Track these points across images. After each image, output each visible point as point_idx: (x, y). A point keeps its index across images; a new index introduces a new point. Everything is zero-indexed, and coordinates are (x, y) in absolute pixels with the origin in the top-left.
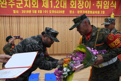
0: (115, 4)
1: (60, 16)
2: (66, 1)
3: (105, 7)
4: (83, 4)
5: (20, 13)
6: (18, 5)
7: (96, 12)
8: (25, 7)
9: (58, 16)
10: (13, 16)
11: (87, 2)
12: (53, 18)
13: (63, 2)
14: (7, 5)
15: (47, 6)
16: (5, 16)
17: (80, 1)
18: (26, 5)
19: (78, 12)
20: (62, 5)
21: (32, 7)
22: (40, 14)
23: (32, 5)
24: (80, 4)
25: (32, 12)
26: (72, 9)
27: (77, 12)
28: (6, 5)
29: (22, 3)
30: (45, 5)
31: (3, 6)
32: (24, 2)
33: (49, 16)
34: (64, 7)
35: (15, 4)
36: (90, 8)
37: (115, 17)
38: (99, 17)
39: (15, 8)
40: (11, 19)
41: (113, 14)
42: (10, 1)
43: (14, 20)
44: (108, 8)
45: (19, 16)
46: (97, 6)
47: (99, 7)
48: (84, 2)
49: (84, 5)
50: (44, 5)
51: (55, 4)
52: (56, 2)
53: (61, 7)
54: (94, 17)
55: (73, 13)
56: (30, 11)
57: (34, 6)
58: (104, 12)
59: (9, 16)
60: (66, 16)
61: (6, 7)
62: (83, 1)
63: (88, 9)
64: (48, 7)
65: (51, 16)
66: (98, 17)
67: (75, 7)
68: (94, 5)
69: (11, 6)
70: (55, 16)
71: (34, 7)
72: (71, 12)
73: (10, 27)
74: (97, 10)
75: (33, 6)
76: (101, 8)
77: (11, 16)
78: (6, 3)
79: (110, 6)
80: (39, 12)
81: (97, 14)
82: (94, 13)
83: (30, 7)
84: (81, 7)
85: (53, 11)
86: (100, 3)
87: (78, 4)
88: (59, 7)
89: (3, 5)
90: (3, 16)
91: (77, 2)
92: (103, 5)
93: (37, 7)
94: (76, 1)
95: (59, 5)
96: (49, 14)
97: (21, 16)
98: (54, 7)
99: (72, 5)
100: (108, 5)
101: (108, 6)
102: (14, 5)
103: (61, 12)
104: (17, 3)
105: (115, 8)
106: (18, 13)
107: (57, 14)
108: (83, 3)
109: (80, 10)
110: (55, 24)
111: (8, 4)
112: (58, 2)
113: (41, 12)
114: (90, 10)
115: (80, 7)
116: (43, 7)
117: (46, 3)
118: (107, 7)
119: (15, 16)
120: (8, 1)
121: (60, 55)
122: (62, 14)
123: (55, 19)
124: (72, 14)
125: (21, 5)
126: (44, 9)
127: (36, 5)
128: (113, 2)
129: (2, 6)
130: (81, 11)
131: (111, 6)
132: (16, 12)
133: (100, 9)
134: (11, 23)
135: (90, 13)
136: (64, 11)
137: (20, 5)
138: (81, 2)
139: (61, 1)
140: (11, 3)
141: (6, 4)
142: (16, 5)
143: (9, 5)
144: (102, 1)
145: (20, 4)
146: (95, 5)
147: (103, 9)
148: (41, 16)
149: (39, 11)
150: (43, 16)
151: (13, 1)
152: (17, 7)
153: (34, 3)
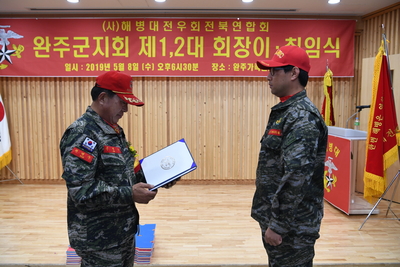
0: (338, 47)
1: (188, 79)
2: (202, 38)
3: (310, 54)
4: (248, 47)
5: (82, 70)
6: (78, 49)
8: (94, 54)
9: (182, 79)
10: (65, 79)
11: (259, 41)
12: (168, 84)
13: (193, 42)
14: (51, 52)
15: (151, 53)
16: (46, 79)
17: (239, 39)
18: (98, 49)
19: (236, 67)
20: (193, 50)
21: (114, 55)
22: (133, 72)
23: (112, 51)
24: (239, 47)
25: (112, 67)
26: (219, 60)
27: (232, 67)
28: (48, 51)
29: (87, 46)
30: (147, 51)
31: (40, 54)
32: (93, 44)
33: (158, 79)
34: (196, 54)
35: (70, 47)
36: (267, 56)
37: (335, 79)
39: (69, 57)
40: (60, 86)
41: (329, 73)
42: (58, 41)
43: (68, 88)
44: (318, 56)
45: (80, 79)
48: (252, 40)
50: (143, 49)
51: (172, 47)
52: (176, 42)
53: (189, 53)
55: (222, 69)
56: (109, 65)
57: (118, 51)
59: (55, 79)
60: (202, 79)
61: (48, 56)
62: (248, 38)
64: (154, 56)
65: (162, 79)
67: (227, 55)
69: (59, 52)
70: (173, 79)
71: (118, 54)
72: (215, 67)
73: (56, 106)
75: (115, 52)
77: (60, 79)
78: (48, 45)
79: (322, 50)
80: (130, 68)
83: (107, 56)
84: (244, 53)
85: (167, 64)
86: (296, 43)
87: (235, 47)
88: (182, 55)
89: (42, 52)
90: (41, 79)
91: (233, 42)
93: (126, 55)
94: (228, 38)
95: (185, 48)
96: (156, 71)
97: (84, 79)
98: (171, 53)
99: (219, 50)
100: (318, 48)
101: (318, 52)
102: (68, 50)
103: (188, 67)
104: (75, 47)
105: (338, 56)
106: (77, 70)
107: (178, 72)
108: (248, 43)
109: (240, 61)
110: (173, 99)
111: (52, 48)
112: (180, 41)
113: (136, 69)
115: (240, 53)
116: (140, 54)
117: (149, 45)
118: (315, 54)
119: (70, 79)
120: (52, 42)
121: (188, 184)
122: (192, 72)
123: (175, 86)
124: (219, 72)
125: (86, 51)
126: (144, 59)
127: (123, 51)
128: (329, 39)
129: (37, 55)
130: (243, 65)
131: (326, 52)
132: (72, 67)
134: (59, 97)
136: (196, 66)
137: (81, 51)
138: (244, 42)
139: (189, 39)
140: (61, 46)
141: (47, 49)
142: (72, 50)
143: (55, 50)
144: (299, 39)
145: (81, 47)
148: (138, 79)
149: (130, 65)
150: (143, 79)
151: (65, 41)
152: (76, 55)
153: (118, 45)
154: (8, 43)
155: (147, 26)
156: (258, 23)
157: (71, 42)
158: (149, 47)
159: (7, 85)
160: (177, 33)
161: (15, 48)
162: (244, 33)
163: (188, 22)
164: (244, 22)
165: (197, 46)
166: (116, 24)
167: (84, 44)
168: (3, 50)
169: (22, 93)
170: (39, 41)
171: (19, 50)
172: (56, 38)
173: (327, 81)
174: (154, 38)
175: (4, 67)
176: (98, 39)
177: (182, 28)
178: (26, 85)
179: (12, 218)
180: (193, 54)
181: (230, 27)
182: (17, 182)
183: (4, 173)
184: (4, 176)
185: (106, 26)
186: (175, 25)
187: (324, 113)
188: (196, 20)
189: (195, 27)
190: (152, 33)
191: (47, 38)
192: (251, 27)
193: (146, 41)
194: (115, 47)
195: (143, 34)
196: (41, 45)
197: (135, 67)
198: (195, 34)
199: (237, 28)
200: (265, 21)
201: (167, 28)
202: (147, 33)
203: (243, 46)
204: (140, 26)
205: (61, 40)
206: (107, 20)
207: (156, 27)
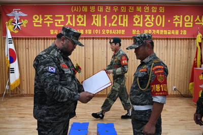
2: (127, 16)
3: (187, 25)
4: (152, 21)
6: (58, 22)
7: (173, 33)
8: (67, 25)
10: (50, 39)
11: (159, 17)
12: (107, 41)
13: (122, 18)
14: (43, 23)
15: (99, 24)
16: (39, 39)
17: (148, 16)
18: (69, 21)
19: (146, 32)
20: (122, 22)
21: (78, 25)
22: (88, 35)
23: (77, 23)
26: (137, 28)
27: (143, 32)
28: (41, 23)
29: (63, 20)
30: (96, 23)
32: (66, 19)
33: (101, 38)
34: (124, 25)
35: (53, 21)
36: (163, 26)
38: (178, 39)
39: (52, 26)
40: (47, 42)
41: (200, 35)
42: (47, 17)
44: (191, 26)
46: (174, 22)
47: (178, 24)
48: (155, 17)
49: (154, 22)
50: (94, 22)
51: (110, 21)
52: (113, 18)
53: (120, 24)
54: (170, 39)
55: (138, 33)
57: (80, 23)
58: (185, 32)
59: (44, 39)
60: (126, 39)
61: (41, 26)
62: (153, 16)
63: (160, 28)
64: (100, 26)
65: (104, 39)
66: (175, 39)
67: (141, 25)
68: (169, 21)
69: (47, 23)
71: (80, 25)
72: (134, 32)
74: (175, 29)
75: (78, 23)
76: (181, 26)
77: (47, 39)
78: (41, 19)
79: (194, 22)
80: (86, 33)
81: (175, 35)
82: (169, 33)
83: (74, 25)
84: (150, 24)
85: (107, 30)
86: (179, 18)
87: (145, 21)
88: (116, 25)
89: (37, 23)
90: (36, 39)
91: (144, 18)
92: (184, 22)
93: (85, 25)
94: (142, 16)
95: (117, 22)
96: (101, 34)
98: (110, 24)
99: (137, 22)
100: (192, 21)
101: (192, 24)
102: (52, 22)
103: (119, 32)
104: (56, 20)
106: (57, 33)
107: (113, 35)
108: (153, 18)
109: (148, 28)
111: (43, 21)
112: (115, 17)
113: (90, 33)
114: (164, 29)
115: (148, 24)
116: (92, 24)
117: (97, 19)
118: (190, 25)
119: (52, 39)
120: (43, 18)
122: (121, 35)
125: (62, 23)
126: (95, 27)
127: (82, 23)
128: (198, 16)
129: (35, 25)
130: (150, 30)
131: (196, 23)
132: (54, 32)
133: (178, 28)
135: (163, 33)
136: (123, 31)
137: (59, 23)
138: (150, 18)
139: (120, 16)
140: (48, 20)
141: (40, 22)
142: (55, 22)
143: (45, 22)
144: (181, 16)
145: (59, 21)
146: (172, 21)
147: (183, 28)
148: (90, 38)
149: (86, 31)
150: (93, 38)
151: (50, 17)
152: (56, 25)
153: (80, 19)
154: (19, 19)
155: (96, 9)
156: (158, 7)
157: (54, 18)
158: (97, 21)
159: (18, 42)
160: (113, 13)
161: (23, 21)
162: (150, 13)
163: (119, 7)
164: (150, 7)
165: (124, 20)
166: (79, 8)
167: (61, 19)
168: (16, 22)
169: (26, 46)
170: (36, 17)
171: (25, 22)
172: (45, 16)
173: (199, 39)
174: (100, 15)
175: (16, 32)
176: (69, 16)
177: (116, 10)
178: (28, 42)
179: (24, 117)
180: (122, 24)
181: (143, 9)
182: (22, 96)
183: (15, 90)
184: (15, 92)
185: (74, 9)
186: (112, 8)
187: (196, 57)
188: (124, 6)
189: (123, 9)
190: (99, 13)
191: (41, 16)
192: (154, 10)
193: (96, 17)
194: (78, 21)
195: (94, 13)
196: (37, 20)
197: (90, 32)
198: (123, 13)
199: (147, 10)
200: (162, 6)
201: (108, 10)
202: (97, 13)
203: (150, 21)
204: (93, 9)
205: (48, 17)
206: (74, 6)
207: (101, 10)
